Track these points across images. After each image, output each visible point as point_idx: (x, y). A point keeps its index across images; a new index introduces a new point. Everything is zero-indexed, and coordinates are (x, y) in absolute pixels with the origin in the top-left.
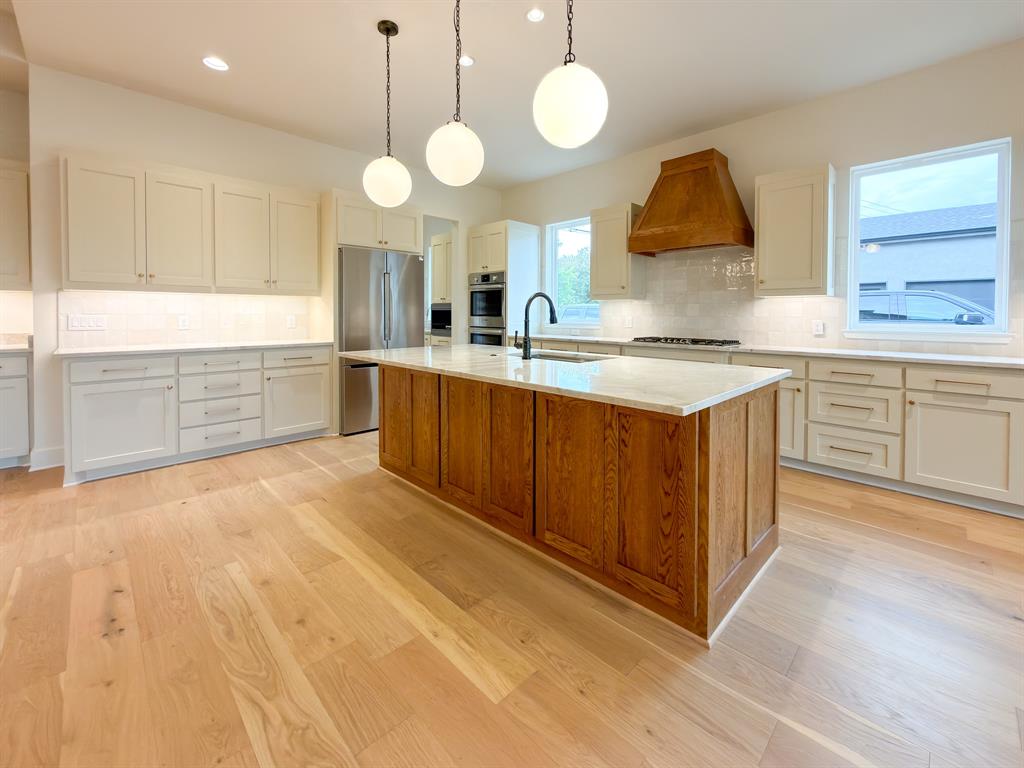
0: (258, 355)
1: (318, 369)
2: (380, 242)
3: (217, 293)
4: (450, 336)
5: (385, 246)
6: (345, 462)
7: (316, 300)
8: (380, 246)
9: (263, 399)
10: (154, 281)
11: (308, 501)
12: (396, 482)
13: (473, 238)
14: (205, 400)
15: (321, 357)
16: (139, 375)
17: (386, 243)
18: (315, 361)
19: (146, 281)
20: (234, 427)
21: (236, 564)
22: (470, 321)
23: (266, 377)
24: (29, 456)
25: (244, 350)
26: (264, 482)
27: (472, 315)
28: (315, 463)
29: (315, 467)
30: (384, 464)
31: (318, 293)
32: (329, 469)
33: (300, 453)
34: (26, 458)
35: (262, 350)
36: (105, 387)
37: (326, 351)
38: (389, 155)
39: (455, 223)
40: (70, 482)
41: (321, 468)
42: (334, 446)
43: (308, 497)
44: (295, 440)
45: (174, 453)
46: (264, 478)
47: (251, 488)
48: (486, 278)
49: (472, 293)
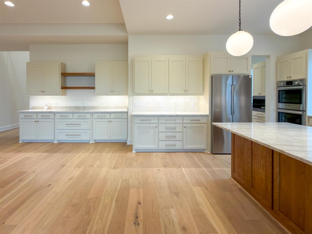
0: (182, 118)
1: (203, 125)
2: (230, 71)
3: (170, 95)
4: (264, 112)
5: (232, 73)
6: (214, 168)
7: (202, 97)
8: (229, 73)
9: (183, 134)
10: (153, 92)
11: (200, 186)
12: (240, 190)
13: (279, 62)
14: (166, 132)
15: (203, 120)
16: (149, 122)
17: (232, 71)
18: (201, 121)
19: (151, 93)
20: (173, 143)
21: (173, 209)
22: (277, 105)
23: (184, 126)
24: (127, 140)
25: (177, 116)
26: (183, 169)
27: (279, 102)
28: (202, 166)
29: (202, 167)
30: (233, 177)
31: (202, 94)
32: (207, 170)
33: (195, 158)
34: (126, 140)
35: (183, 116)
36: (142, 125)
37: (206, 118)
38: (240, 30)
39: (268, 56)
40: (134, 152)
41: (204, 169)
42: (208, 158)
43: (200, 184)
44: (194, 151)
45: (157, 148)
46: (184, 167)
47: (179, 171)
48: (289, 83)
49: (279, 91)
